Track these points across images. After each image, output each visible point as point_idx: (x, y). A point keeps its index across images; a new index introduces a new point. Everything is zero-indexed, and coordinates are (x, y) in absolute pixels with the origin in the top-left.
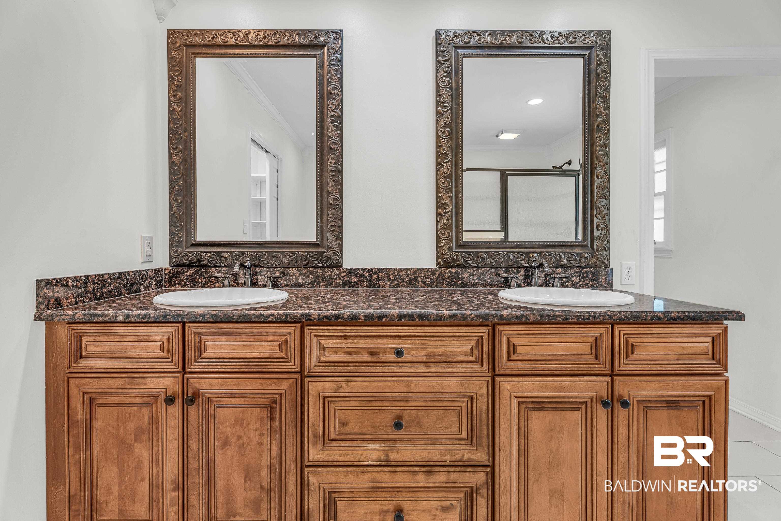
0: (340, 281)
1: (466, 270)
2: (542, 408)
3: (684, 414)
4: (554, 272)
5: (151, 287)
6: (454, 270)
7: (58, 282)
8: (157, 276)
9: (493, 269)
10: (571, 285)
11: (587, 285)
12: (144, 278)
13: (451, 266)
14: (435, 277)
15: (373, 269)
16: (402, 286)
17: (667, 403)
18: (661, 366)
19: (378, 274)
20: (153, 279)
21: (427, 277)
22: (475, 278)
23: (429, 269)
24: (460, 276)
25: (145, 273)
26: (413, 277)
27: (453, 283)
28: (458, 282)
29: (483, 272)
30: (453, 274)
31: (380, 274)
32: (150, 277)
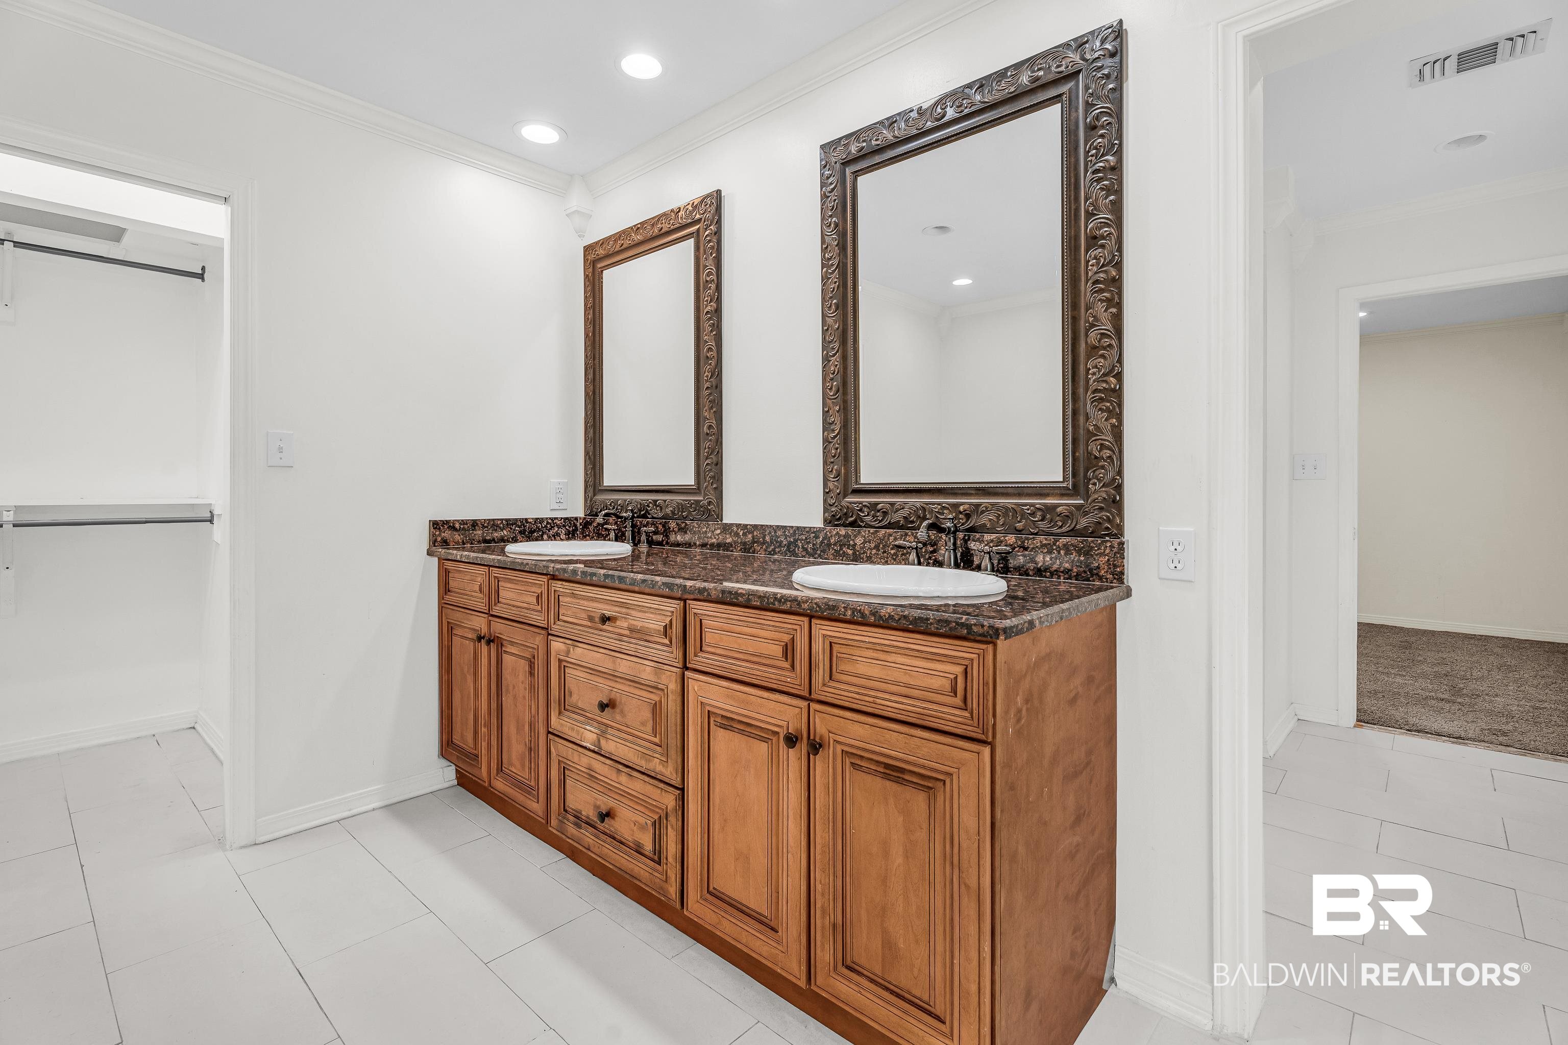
0: (715, 540)
1: (859, 532)
2: (729, 727)
3: (908, 793)
4: (1002, 542)
5: (560, 537)
6: (843, 531)
7: (444, 524)
8: (568, 525)
9: (898, 532)
10: (1033, 570)
11: (1067, 573)
12: (548, 526)
13: (842, 525)
14: (819, 541)
15: (747, 525)
16: (779, 552)
17: (885, 768)
18: (875, 699)
19: (752, 533)
20: (561, 529)
21: (808, 540)
22: (873, 545)
23: (811, 528)
24: (851, 542)
25: (550, 521)
26: (792, 540)
27: (841, 552)
28: (849, 551)
29: (884, 537)
30: (842, 538)
31: (755, 533)
32: (557, 525)
